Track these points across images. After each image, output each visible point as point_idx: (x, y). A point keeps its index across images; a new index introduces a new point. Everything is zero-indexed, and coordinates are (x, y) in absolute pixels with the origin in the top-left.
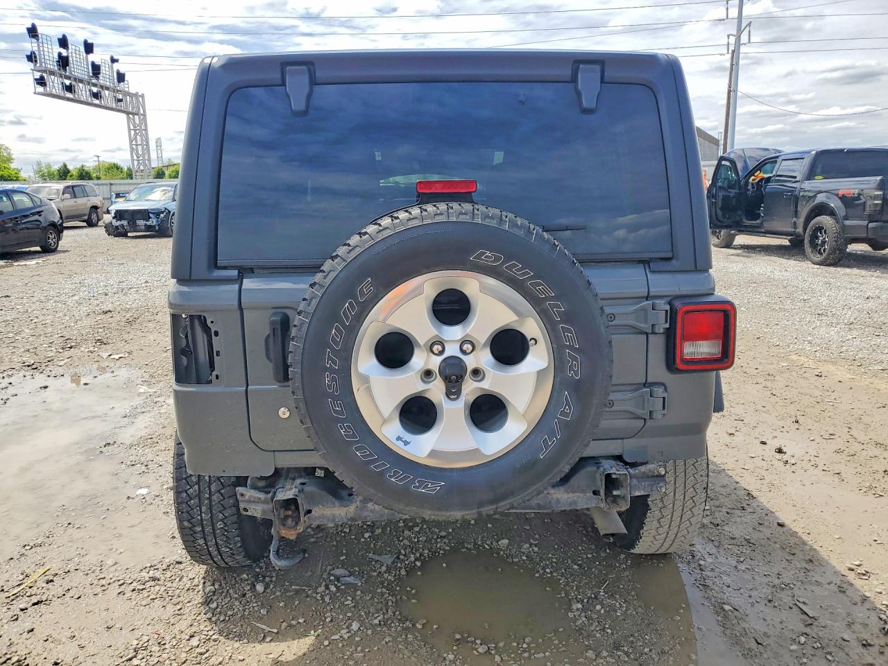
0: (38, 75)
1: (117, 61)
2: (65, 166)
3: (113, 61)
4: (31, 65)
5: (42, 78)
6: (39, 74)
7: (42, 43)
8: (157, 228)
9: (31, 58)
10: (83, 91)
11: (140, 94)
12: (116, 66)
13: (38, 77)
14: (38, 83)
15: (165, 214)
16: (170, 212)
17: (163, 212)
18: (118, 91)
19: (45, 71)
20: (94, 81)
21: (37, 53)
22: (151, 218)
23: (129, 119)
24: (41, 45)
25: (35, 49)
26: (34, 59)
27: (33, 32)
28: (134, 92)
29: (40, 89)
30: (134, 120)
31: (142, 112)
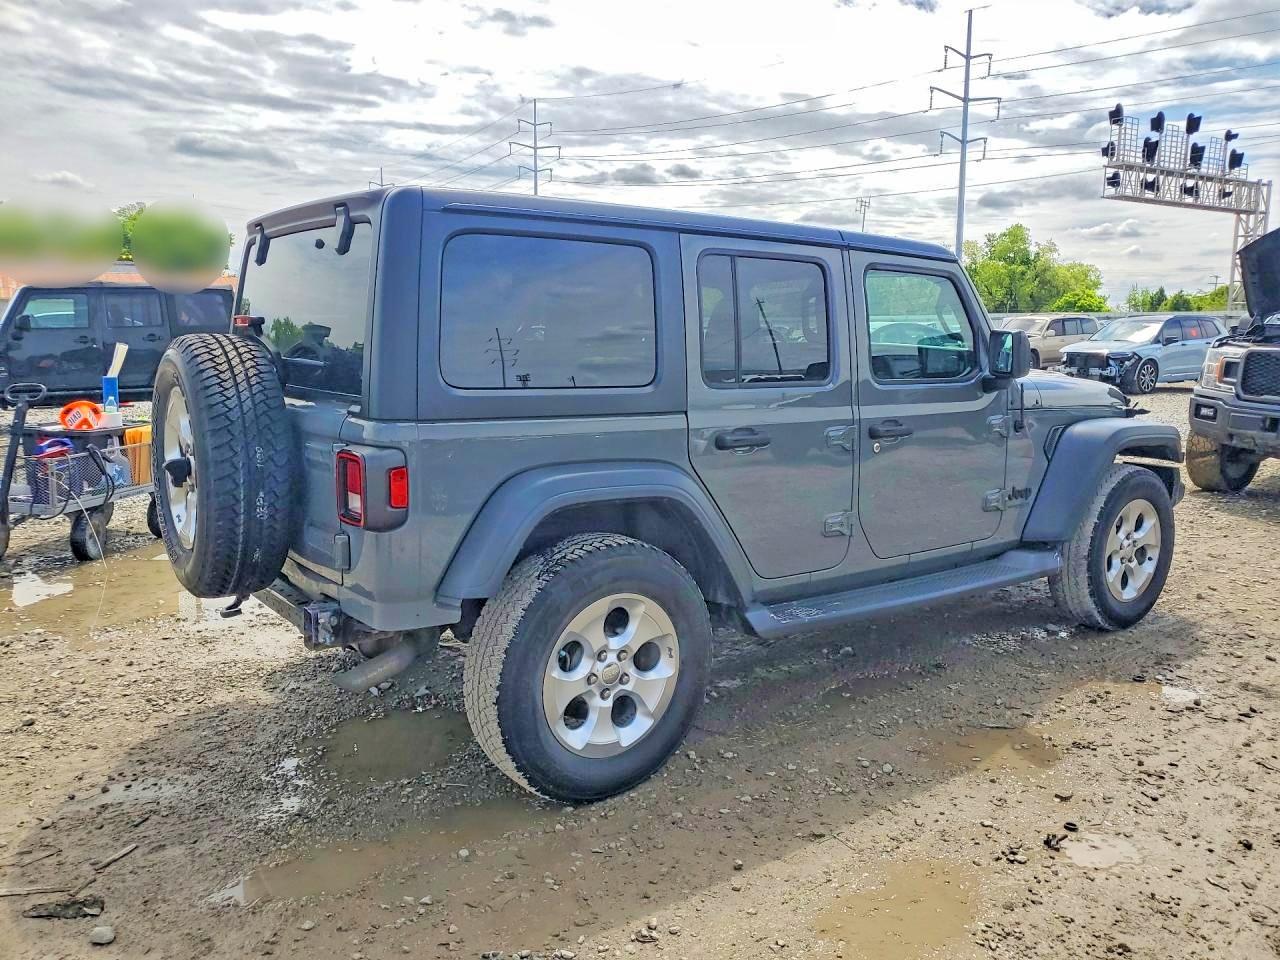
0: (1110, 172)
1: (1235, 136)
2: (1162, 291)
3: (1230, 136)
4: (1105, 160)
5: (1116, 176)
6: (1113, 171)
7: (1125, 129)
8: (1118, 381)
9: (1107, 151)
10: (1171, 187)
11: (1265, 181)
12: (1233, 145)
13: (1111, 175)
14: (1109, 184)
15: (1133, 361)
16: (1140, 359)
17: (1129, 359)
18: (1228, 181)
19: (1120, 167)
20: (1193, 171)
21: (1116, 143)
22: (1110, 365)
23: (1239, 220)
24: (1123, 131)
25: (1115, 139)
26: (1110, 152)
27: (1116, 116)
28: (1255, 180)
29: (1111, 191)
30: (1247, 222)
31: (1262, 208)
